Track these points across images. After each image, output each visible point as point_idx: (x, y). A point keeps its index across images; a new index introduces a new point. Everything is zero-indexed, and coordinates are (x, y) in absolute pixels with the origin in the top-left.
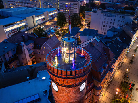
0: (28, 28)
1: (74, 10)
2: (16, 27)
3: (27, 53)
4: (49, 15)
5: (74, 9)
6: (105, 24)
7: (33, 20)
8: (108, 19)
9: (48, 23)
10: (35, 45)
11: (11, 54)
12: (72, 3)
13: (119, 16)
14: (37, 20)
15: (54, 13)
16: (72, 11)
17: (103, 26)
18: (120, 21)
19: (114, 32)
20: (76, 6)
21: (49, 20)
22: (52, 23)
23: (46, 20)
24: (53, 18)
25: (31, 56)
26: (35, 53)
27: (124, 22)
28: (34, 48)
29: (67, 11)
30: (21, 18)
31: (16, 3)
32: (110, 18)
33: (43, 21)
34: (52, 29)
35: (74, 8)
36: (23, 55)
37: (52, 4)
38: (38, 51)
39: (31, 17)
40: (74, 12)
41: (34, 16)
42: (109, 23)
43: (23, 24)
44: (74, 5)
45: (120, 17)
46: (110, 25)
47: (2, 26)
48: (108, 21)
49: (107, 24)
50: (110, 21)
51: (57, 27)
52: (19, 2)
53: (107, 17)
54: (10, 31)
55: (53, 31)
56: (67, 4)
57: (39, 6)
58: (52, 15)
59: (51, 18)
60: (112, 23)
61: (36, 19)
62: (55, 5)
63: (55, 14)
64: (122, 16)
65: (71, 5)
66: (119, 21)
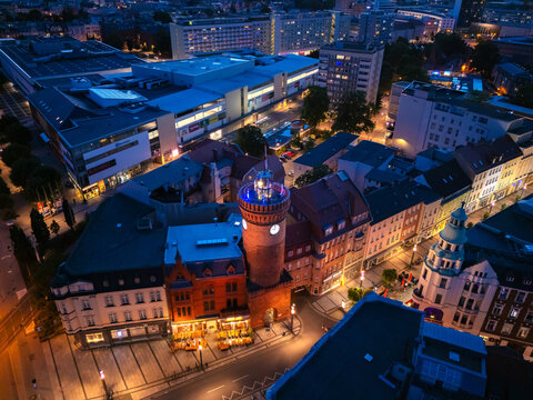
0: (225, 121)
1: (360, 76)
2: (199, 116)
3: (218, 182)
4: (289, 81)
5: (361, 73)
6: (436, 132)
7: (242, 99)
8: (443, 119)
9: (284, 107)
10: (233, 169)
11: (193, 182)
12: (357, 55)
13: (472, 114)
14: (252, 100)
15: (304, 75)
16: (353, 78)
17: (428, 136)
18: (474, 130)
19: (433, 159)
20: (367, 67)
21: (287, 97)
22: (293, 105)
23: (276, 97)
24: (301, 91)
25: (224, 191)
26: (232, 186)
27: (482, 132)
28: (232, 176)
29: (338, 76)
30: (214, 93)
31: (205, 35)
32: (449, 116)
33: (269, 101)
34: (286, 128)
35: (361, 70)
36: (210, 186)
37: (311, 35)
38: (238, 182)
39: (239, 90)
40: (358, 89)
41: (246, 88)
42: (446, 130)
43: (218, 109)
44: (361, 63)
45: (475, 117)
46: (448, 136)
47: (172, 115)
48: (441, 123)
49: (439, 133)
50: (447, 125)
51: (301, 123)
52: (213, 33)
53: (441, 114)
54: (185, 127)
55: (287, 133)
56: (340, 57)
57: (269, 43)
58: (298, 82)
59: (295, 90)
60: (454, 133)
61: (250, 96)
62: (320, 37)
63: (307, 78)
64: (479, 116)
65: (351, 60)
66: (470, 128)
